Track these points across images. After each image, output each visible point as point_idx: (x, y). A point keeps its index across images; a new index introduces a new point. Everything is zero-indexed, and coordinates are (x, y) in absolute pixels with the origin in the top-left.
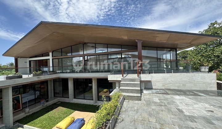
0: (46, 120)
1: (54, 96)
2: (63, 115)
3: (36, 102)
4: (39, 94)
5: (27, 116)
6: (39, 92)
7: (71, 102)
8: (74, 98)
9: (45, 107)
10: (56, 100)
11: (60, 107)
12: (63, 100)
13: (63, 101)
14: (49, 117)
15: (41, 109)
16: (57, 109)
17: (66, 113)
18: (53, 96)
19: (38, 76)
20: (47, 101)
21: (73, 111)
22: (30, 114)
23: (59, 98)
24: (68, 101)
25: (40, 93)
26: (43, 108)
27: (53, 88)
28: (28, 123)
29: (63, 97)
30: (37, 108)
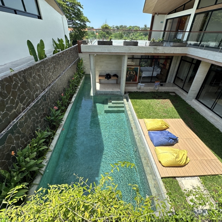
0: (145, 107)
1: (174, 82)
2: (163, 112)
3: (152, 81)
4: (159, 73)
5: (137, 92)
6: (160, 70)
7: (188, 102)
8: (196, 99)
9: (156, 91)
10: (172, 88)
11: (169, 100)
12: (181, 93)
13: (178, 94)
14: (150, 104)
15: (151, 92)
16: (164, 100)
17: (167, 112)
18: (172, 82)
19: (156, 47)
20: (162, 85)
21: (178, 115)
22: (141, 91)
23: (177, 88)
24: (184, 98)
25: (161, 72)
26: (153, 91)
27: (176, 70)
28: (133, 99)
29: (182, 89)
30: (148, 88)
